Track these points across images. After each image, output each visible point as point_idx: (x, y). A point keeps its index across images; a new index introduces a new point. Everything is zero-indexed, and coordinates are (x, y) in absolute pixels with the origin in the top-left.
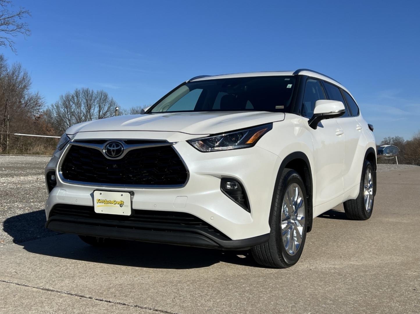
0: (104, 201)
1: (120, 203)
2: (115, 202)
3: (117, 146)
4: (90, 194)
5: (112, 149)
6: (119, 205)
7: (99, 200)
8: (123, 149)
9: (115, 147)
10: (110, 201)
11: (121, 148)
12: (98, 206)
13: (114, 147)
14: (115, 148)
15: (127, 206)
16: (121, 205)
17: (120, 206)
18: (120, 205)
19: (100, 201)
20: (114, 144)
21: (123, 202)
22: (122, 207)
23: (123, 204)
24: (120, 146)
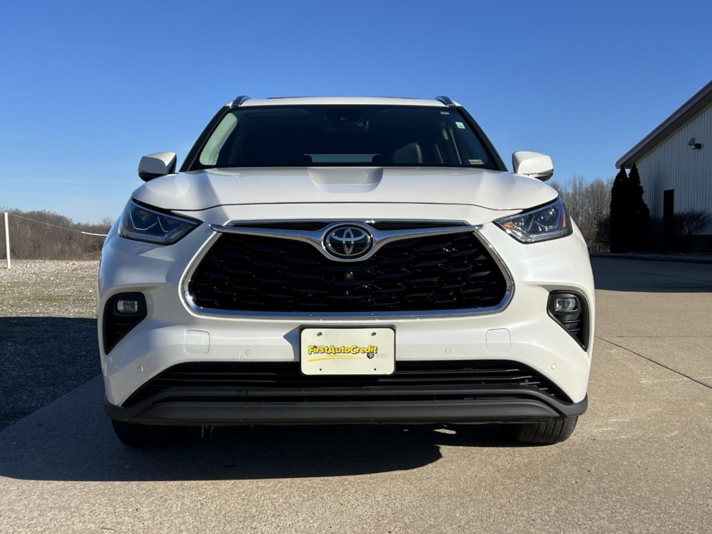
0: (326, 349)
1: (369, 351)
2: (355, 350)
3: (357, 234)
4: (282, 337)
5: (344, 240)
6: (366, 354)
7: (315, 347)
8: (372, 239)
9: (352, 236)
10: (343, 348)
11: (366, 238)
12: (310, 361)
13: (348, 236)
14: (353, 240)
15: (384, 356)
16: (371, 355)
17: (368, 357)
18: (368, 353)
19: (318, 349)
20: (349, 230)
21: (375, 349)
22: (372, 357)
23: (375, 352)
24: (365, 234)
